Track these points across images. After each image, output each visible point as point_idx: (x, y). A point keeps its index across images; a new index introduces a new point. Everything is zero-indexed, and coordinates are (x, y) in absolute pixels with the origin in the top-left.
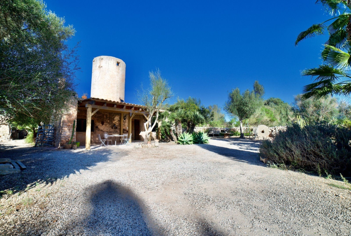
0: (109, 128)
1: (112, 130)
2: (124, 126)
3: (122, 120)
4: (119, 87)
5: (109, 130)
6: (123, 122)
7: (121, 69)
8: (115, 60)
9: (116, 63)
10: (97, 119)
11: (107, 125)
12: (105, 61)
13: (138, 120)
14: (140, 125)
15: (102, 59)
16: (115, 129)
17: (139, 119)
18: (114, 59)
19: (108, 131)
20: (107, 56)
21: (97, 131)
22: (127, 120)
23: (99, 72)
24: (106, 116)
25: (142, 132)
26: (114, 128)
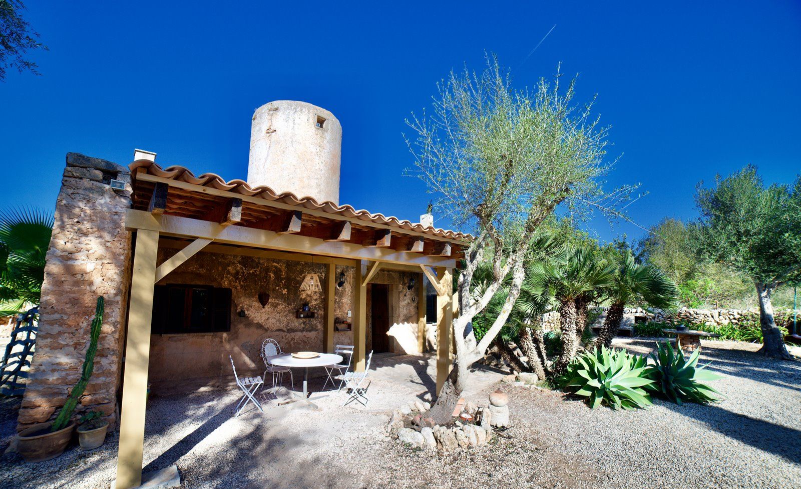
0: (286, 316)
1: (297, 323)
2: (340, 307)
3: (333, 284)
4: (322, 187)
5: (285, 322)
6: (336, 293)
7: (328, 135)
8: (311, 111)
9: (313, 121)
10: (242, 286)
11: (281, 307)
12: (283, 113)
13: (384, 285)
14: (390, 302)
15: (276, 109)
16: (308, 320)
17: (386, 283)
18: (309, 109)
19: (282, 326)
20: (289, 101)
21: (241, 328)
22: (348, 287)
23: (268, 145)
24: (277, 272)
25: (395, 324)
26: (304, 317)
